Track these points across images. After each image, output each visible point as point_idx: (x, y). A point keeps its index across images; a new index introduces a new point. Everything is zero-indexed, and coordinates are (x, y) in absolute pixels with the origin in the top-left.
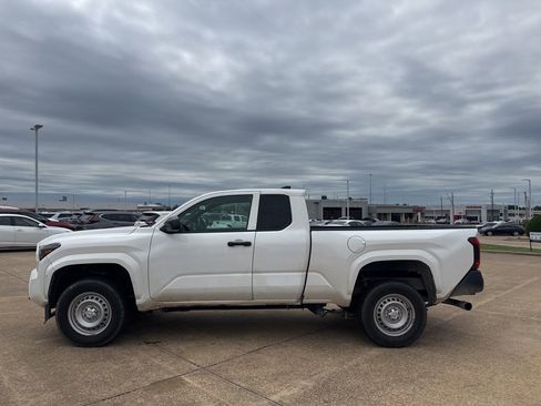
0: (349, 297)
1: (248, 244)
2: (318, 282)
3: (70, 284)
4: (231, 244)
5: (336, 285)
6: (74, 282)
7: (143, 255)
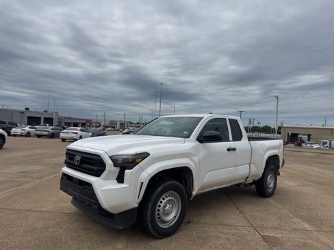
0: (261, 175)
1: (234, 149)
2: (254, 169)
3: (158, 187)
4: (229, 150)
5: (258, 169)
6: (161, 185)
7: (196, 159)
